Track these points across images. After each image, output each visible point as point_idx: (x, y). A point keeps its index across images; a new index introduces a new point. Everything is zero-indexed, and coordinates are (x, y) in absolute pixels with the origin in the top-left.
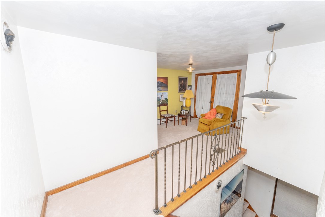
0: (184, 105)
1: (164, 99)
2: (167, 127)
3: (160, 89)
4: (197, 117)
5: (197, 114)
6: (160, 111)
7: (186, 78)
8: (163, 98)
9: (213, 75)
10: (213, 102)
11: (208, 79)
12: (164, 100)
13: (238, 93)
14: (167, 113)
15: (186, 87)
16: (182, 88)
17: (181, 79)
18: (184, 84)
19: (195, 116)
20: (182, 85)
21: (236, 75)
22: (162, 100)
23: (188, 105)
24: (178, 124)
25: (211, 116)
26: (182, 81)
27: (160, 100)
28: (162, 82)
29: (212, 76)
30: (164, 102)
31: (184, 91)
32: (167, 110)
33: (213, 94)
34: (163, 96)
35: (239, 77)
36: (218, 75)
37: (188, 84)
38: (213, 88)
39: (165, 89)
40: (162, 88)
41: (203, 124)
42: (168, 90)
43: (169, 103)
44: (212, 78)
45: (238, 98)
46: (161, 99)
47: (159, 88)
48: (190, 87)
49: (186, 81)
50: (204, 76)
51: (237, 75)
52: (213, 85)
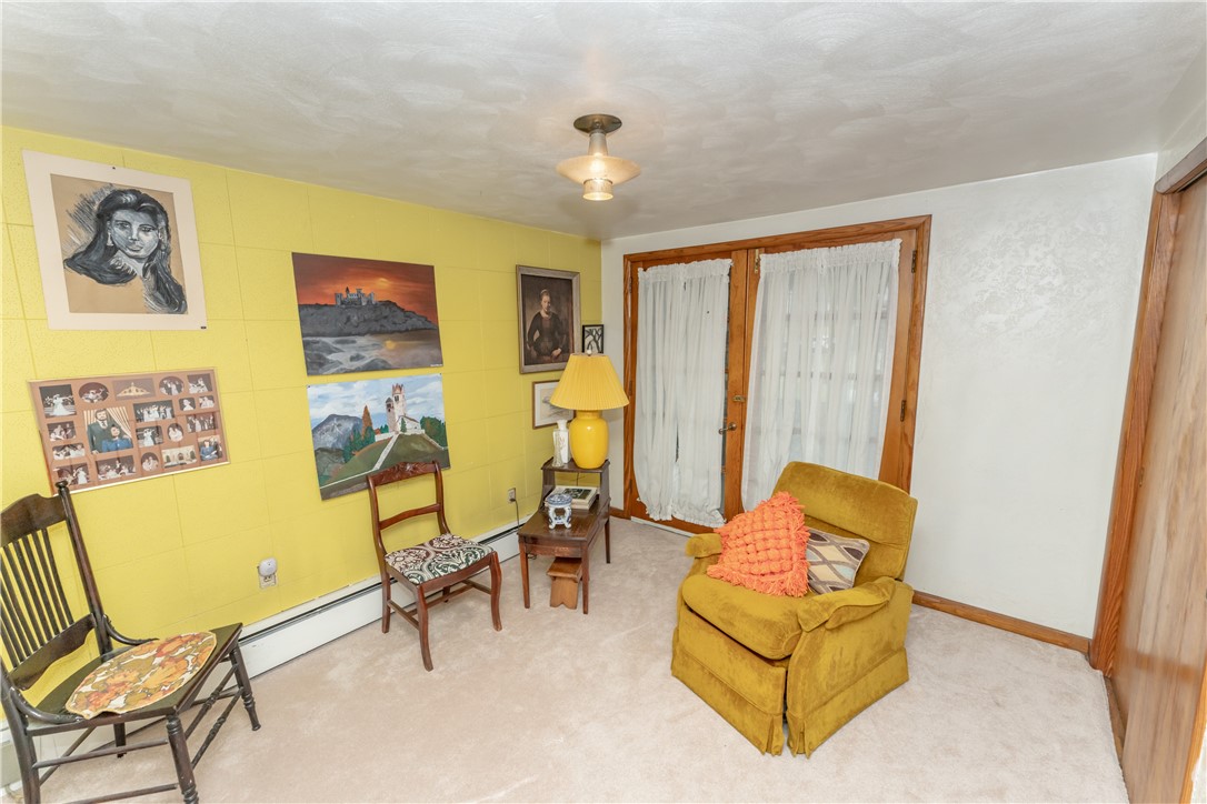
0: (563, 458)
1: (409, 425)
2: (428, 665)
3: (370, 356)
4: (646, 517)
5: (642, 499)
6: (380, 526)
7: (569, 282)
8: (404, 418)
9: (736, 262)
10: (743, 427)
11: (702, 282)
12: (414, 429)
13: (908, 372)
14: (444, 530)
15: (568, 333)
16: (546, 344)
17: (532, 284)
18: (555, 318)
19: (635, 508)
20: (547, 325)
21: (892, 249)
22: (393, 435)
23: (589, 459)
24: (527, 605)
25: (775, 567)
26: (546, 298)
27: (379, 438)
28: (388, 304)
29: (728, 262)
30: (415, 446)
31: (556, 359)
32: (439, 510)
33: (736, 374)
34: (406, 407)
35: (916, 262)
36: (766, 260)
37: (583, 315)
38: (738, 342)
39: (420, 351)
40: (390, 344)
41: (722, 640)
42: (439, 361)
43: (458, 446)
44: (726, 280)
45: (910, 406)
46: (384, 430)
47: (363, 348)
48: (596, 332)
49: (570, 300)
50: (680, 270)
51: (897, 254)
52: (738, 321)
